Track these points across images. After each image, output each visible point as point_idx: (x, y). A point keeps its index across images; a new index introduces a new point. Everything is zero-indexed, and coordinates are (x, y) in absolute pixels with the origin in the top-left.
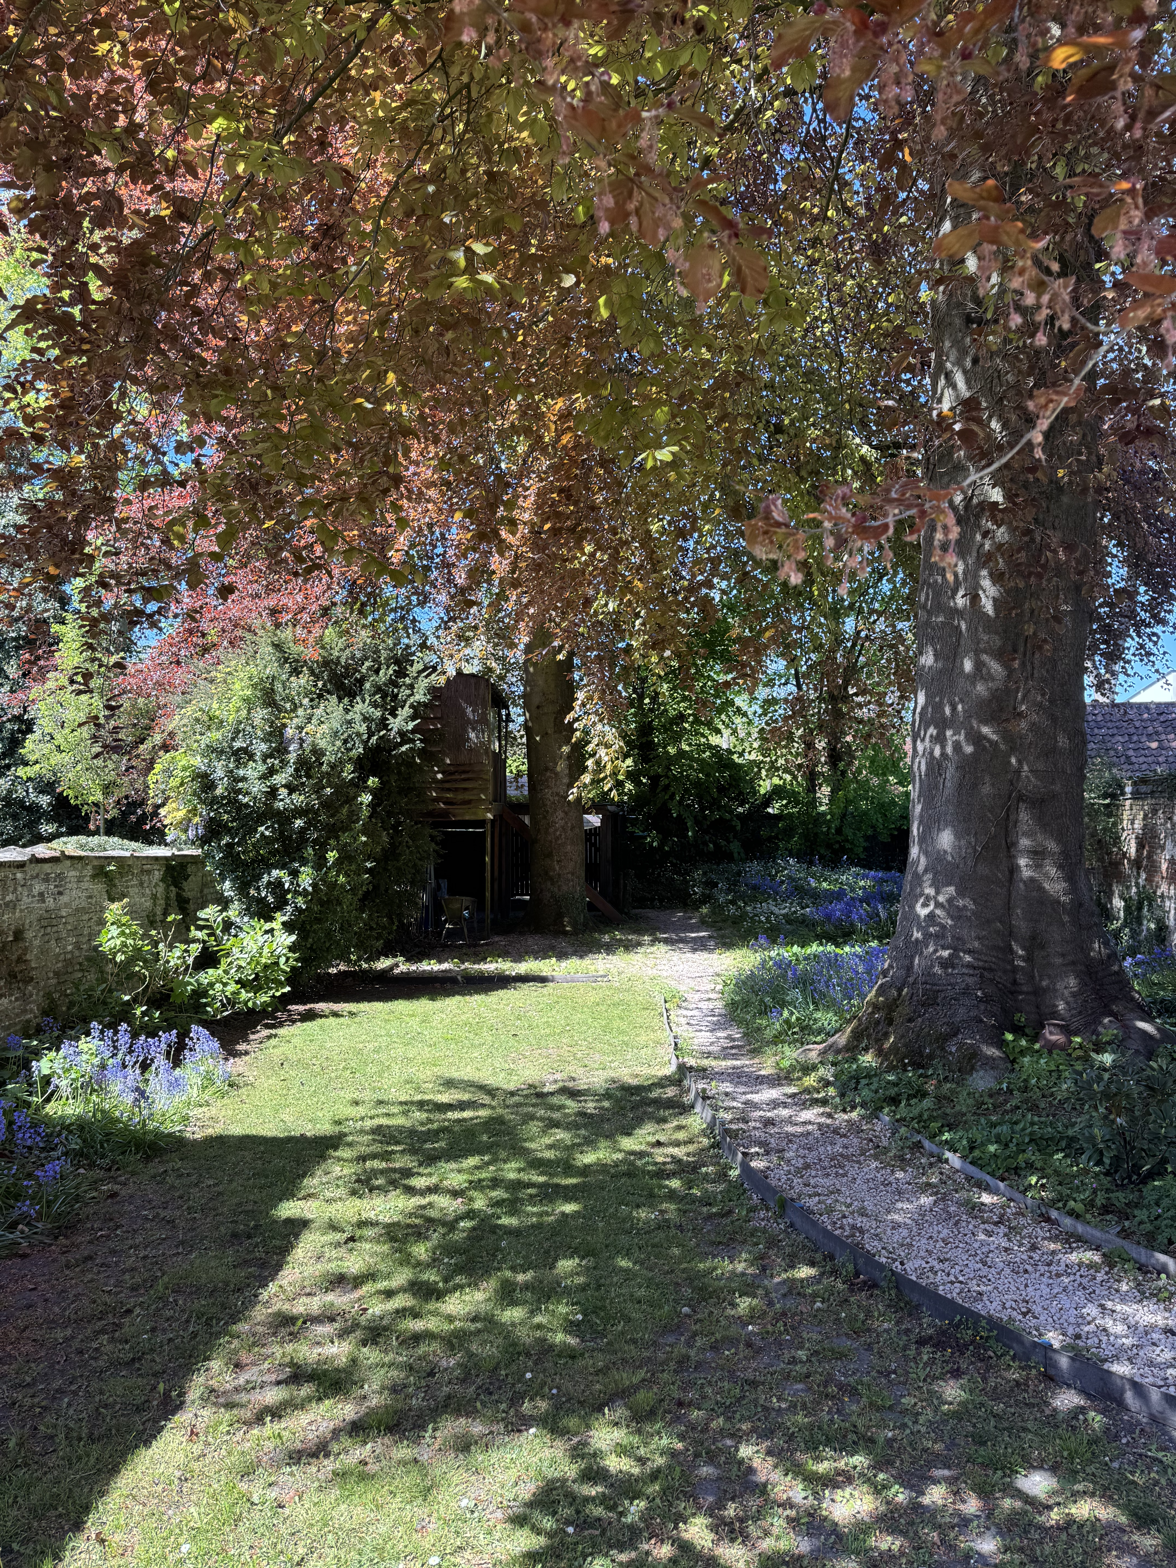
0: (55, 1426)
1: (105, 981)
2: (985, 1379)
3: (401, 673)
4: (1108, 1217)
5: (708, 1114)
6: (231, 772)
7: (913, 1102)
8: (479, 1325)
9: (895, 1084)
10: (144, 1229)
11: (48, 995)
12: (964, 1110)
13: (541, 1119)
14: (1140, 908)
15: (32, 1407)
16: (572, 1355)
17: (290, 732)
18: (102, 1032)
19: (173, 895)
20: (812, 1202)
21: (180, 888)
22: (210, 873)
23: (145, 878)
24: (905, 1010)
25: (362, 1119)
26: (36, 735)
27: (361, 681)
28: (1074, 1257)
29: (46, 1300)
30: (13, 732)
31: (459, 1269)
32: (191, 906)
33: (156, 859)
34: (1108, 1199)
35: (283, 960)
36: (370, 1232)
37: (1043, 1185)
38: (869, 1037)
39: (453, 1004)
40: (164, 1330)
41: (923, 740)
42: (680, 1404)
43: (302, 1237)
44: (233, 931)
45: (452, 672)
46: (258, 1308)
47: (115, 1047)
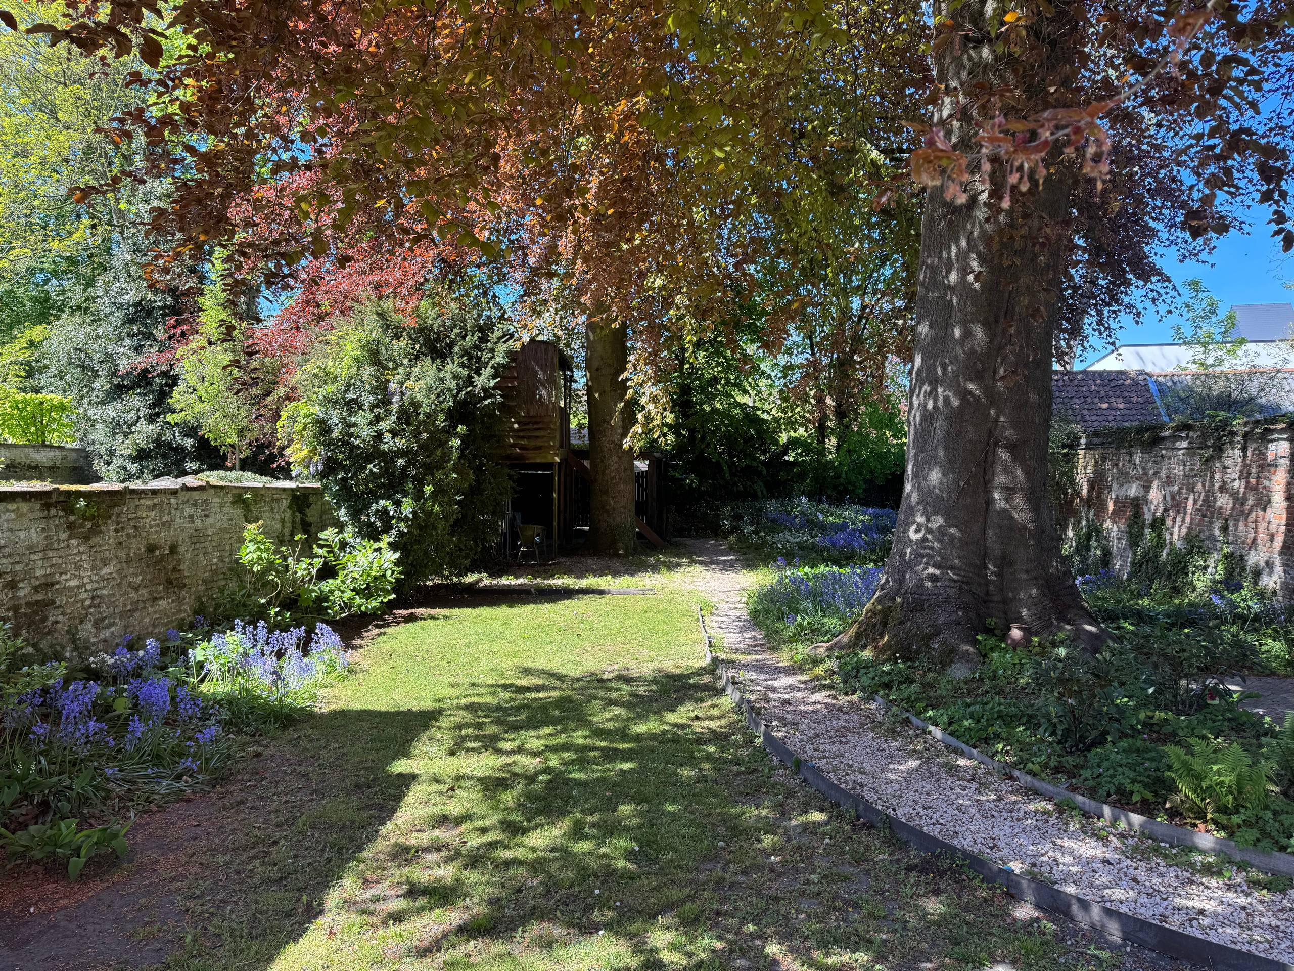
0: (221, 927)
1: (244, 588)
2: (959, 897)
3: (484, 339)
4: (1059, 776)
5: (737, 696)
6: (344, 419)
7: (903, 687)
8: (556, 854)
9: (888, 673)
10: (284, 781)
11: (199, 598)
12: (944, 693)
13: (602, 699)
14: (1089, 538)
15: (202, 912)
16: (632, 877)
17: (393, 386)
18: (244, 628)
19: (298, 520)
20: (822, 763)
21: (304, 514)
22: (328, 503)
23: (275, 505)
24: (896, 615)
25: (457, 698)
26: (181, 387)
27: (451, 346)
28: (1032, 807)
29: (208, 834)
30: (161, 386)
31: (539, 812)
32: (313, 529)
33: (284, 489)
34: (1060, 762)
35: (389, 573)
36: (467, 784)
37: (1007, 752)
38: (867, 636)
39: (528, 610)
40: (305, 857)
41: (918, 396)
42: (718, 914)
43: (412, 787)
44: (348, 550)
45: (526, 339)
46: (379, 840)
47: (255, 640)
